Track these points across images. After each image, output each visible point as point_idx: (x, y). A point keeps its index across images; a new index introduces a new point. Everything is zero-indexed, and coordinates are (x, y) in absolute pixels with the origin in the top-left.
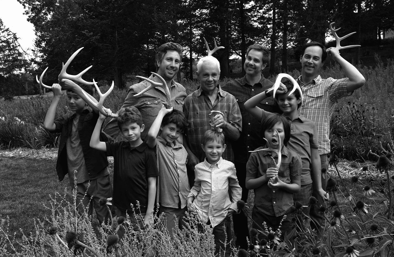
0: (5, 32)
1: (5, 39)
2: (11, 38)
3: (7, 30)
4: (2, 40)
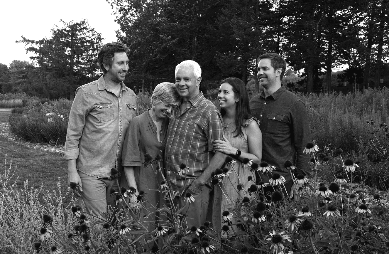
0: (90, 32)
1: (90, 39)
2: (95, 38)
3: (92, 30)
4: (87, 40)
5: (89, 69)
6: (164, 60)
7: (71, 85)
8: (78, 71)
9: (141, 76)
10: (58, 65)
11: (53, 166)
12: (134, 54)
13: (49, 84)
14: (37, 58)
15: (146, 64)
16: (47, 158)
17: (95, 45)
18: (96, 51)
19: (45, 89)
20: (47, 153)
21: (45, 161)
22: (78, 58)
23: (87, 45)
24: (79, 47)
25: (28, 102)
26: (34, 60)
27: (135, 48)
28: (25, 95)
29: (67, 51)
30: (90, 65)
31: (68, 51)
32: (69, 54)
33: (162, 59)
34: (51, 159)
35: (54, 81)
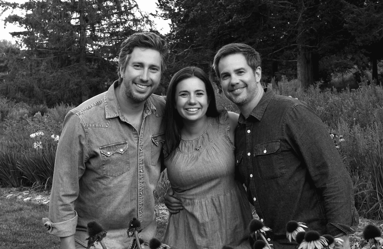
5: (114, 48)
6: (245, 23)
7: (83, 79)
8: (94, 52)
9: (206, 55)
10: (58, 44)
11: (33, 229)
12: (191, 16)
13: (45, 79)
14: (24, 33)
15: (214, 33)
16: (26, 215)
17: (122, 5)
18: (124, 15)
19: (36, 89)
20: (28, 205)
21: (22, 221)
22: (93, 30)
23: (107, 6)
24: (94, 10)
25: (10, 113)
26: (19, 38)
27: (193, 5)
28: (5, 100)
29: (74, 18)
30: (116, 42)
31: (76, 18)
32: (77, 23)
33: (241, 23)
34: (33, 216)
35: (52, 73)
